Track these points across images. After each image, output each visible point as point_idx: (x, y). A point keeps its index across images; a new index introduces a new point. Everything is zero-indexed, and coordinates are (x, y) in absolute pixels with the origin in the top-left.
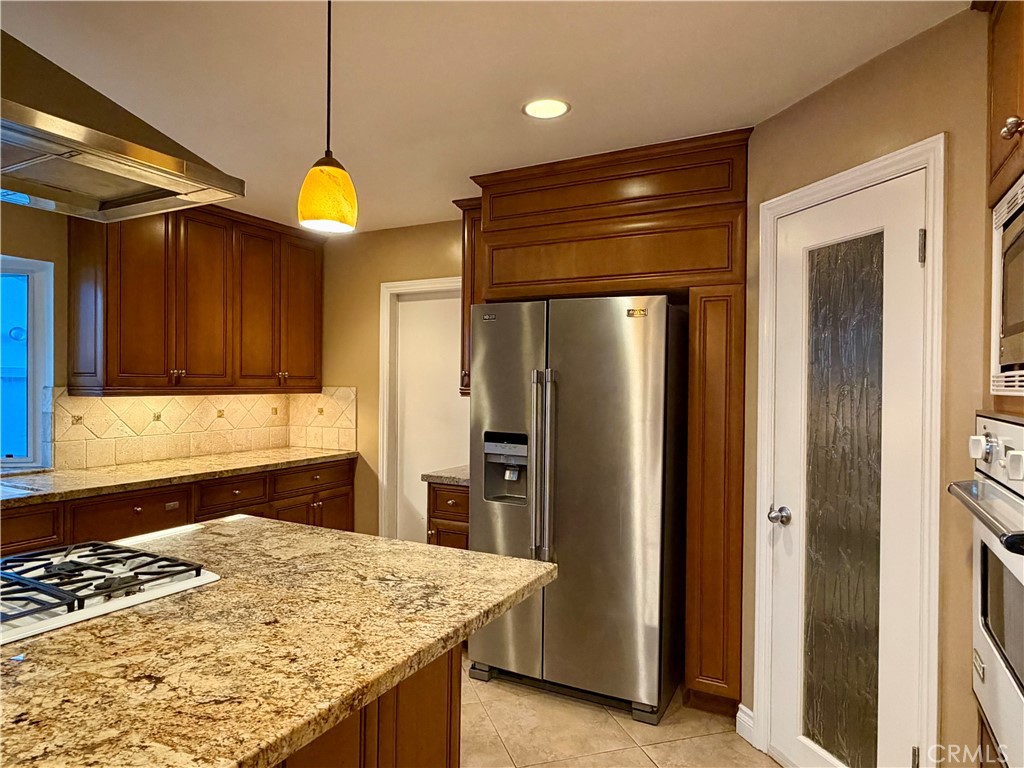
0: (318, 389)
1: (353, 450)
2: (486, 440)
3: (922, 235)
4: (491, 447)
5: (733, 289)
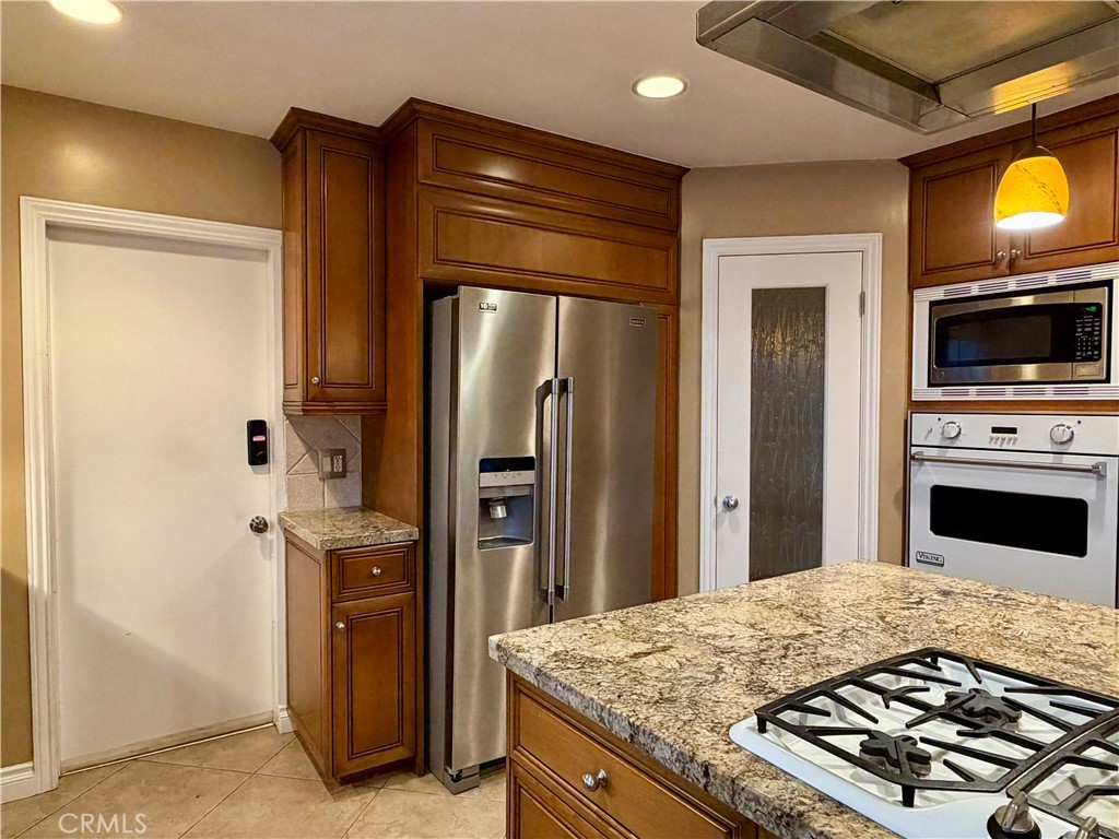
2: (482, 470)
3: (863, 296)
4: (491, 479)
5: (670, 312)
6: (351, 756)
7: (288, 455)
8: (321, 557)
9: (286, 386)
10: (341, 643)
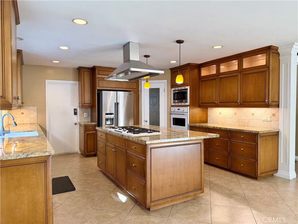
1: (36, 123)
2: (106, 115)
3: (164, 89)
4: (107, 116)
5: (137, 92)
6: (87, 152)
7: (80, 114)
8: (83, 126)
9: (79, 104)
10: (86, 137)
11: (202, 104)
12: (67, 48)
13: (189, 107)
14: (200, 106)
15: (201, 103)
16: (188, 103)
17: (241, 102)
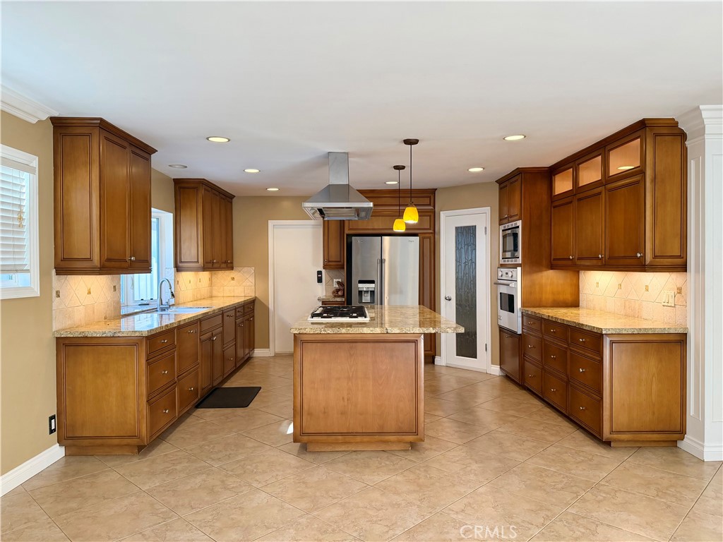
0: (232, 268)
1: (253, 295)
2: (357, 283)
3: (486, 228)
4: (360, 285)
5: (431, 235)
7: (325, 280)
11: (556, 262)
12: (257, 171)
13: (519, 269)
14: (552, 267)
15: (554, 259)
16: (519, 261)
17: (607, 258)
